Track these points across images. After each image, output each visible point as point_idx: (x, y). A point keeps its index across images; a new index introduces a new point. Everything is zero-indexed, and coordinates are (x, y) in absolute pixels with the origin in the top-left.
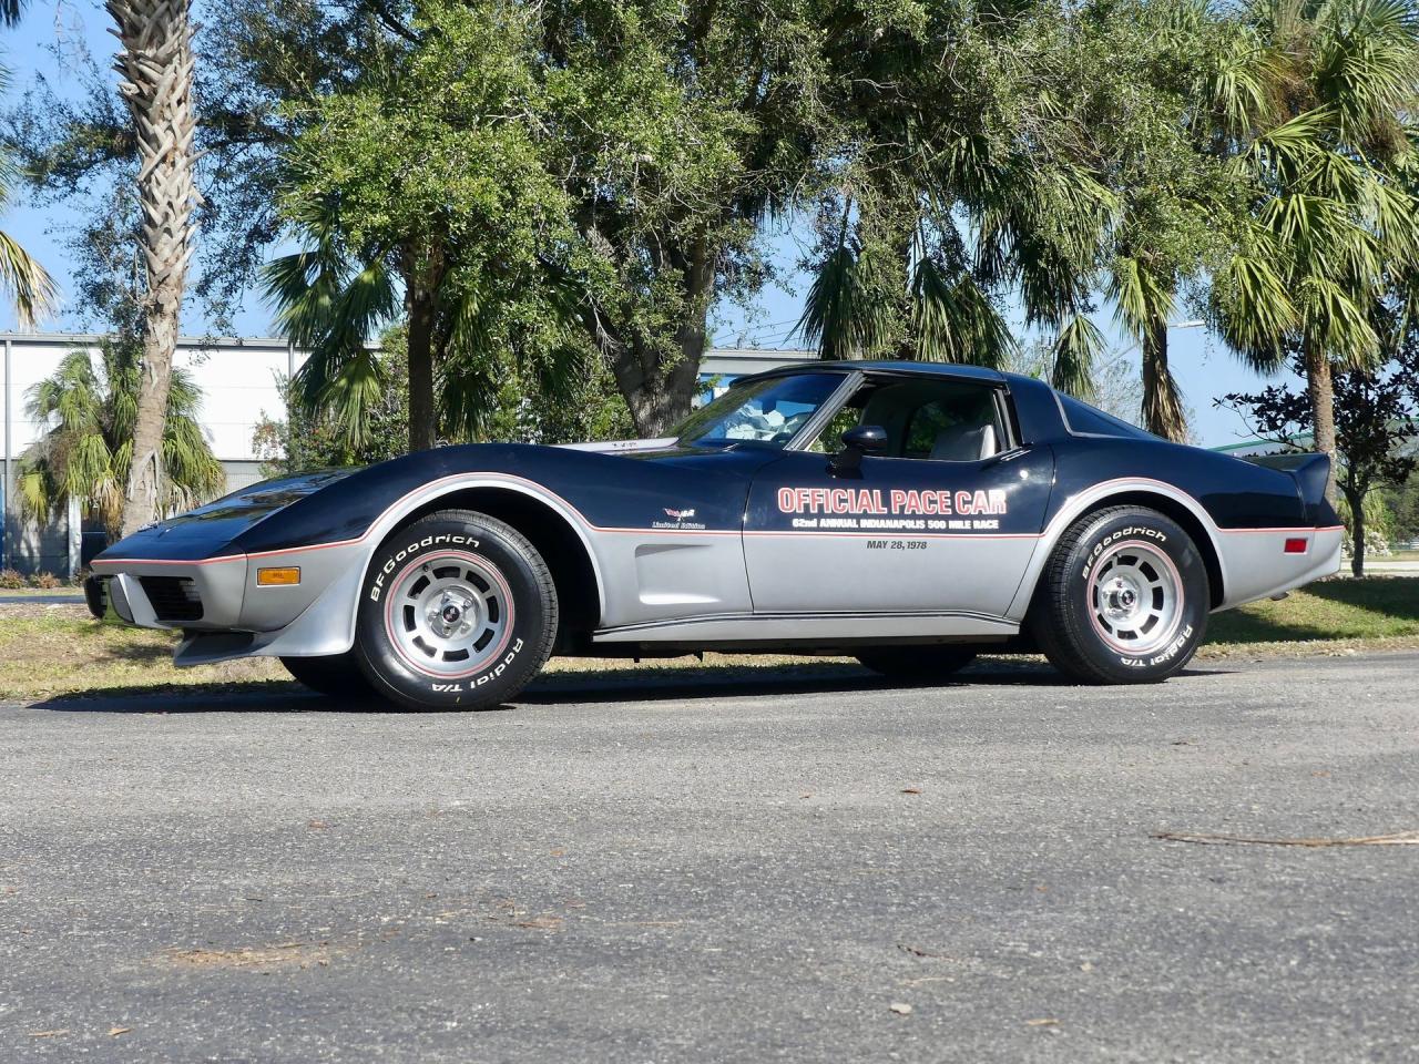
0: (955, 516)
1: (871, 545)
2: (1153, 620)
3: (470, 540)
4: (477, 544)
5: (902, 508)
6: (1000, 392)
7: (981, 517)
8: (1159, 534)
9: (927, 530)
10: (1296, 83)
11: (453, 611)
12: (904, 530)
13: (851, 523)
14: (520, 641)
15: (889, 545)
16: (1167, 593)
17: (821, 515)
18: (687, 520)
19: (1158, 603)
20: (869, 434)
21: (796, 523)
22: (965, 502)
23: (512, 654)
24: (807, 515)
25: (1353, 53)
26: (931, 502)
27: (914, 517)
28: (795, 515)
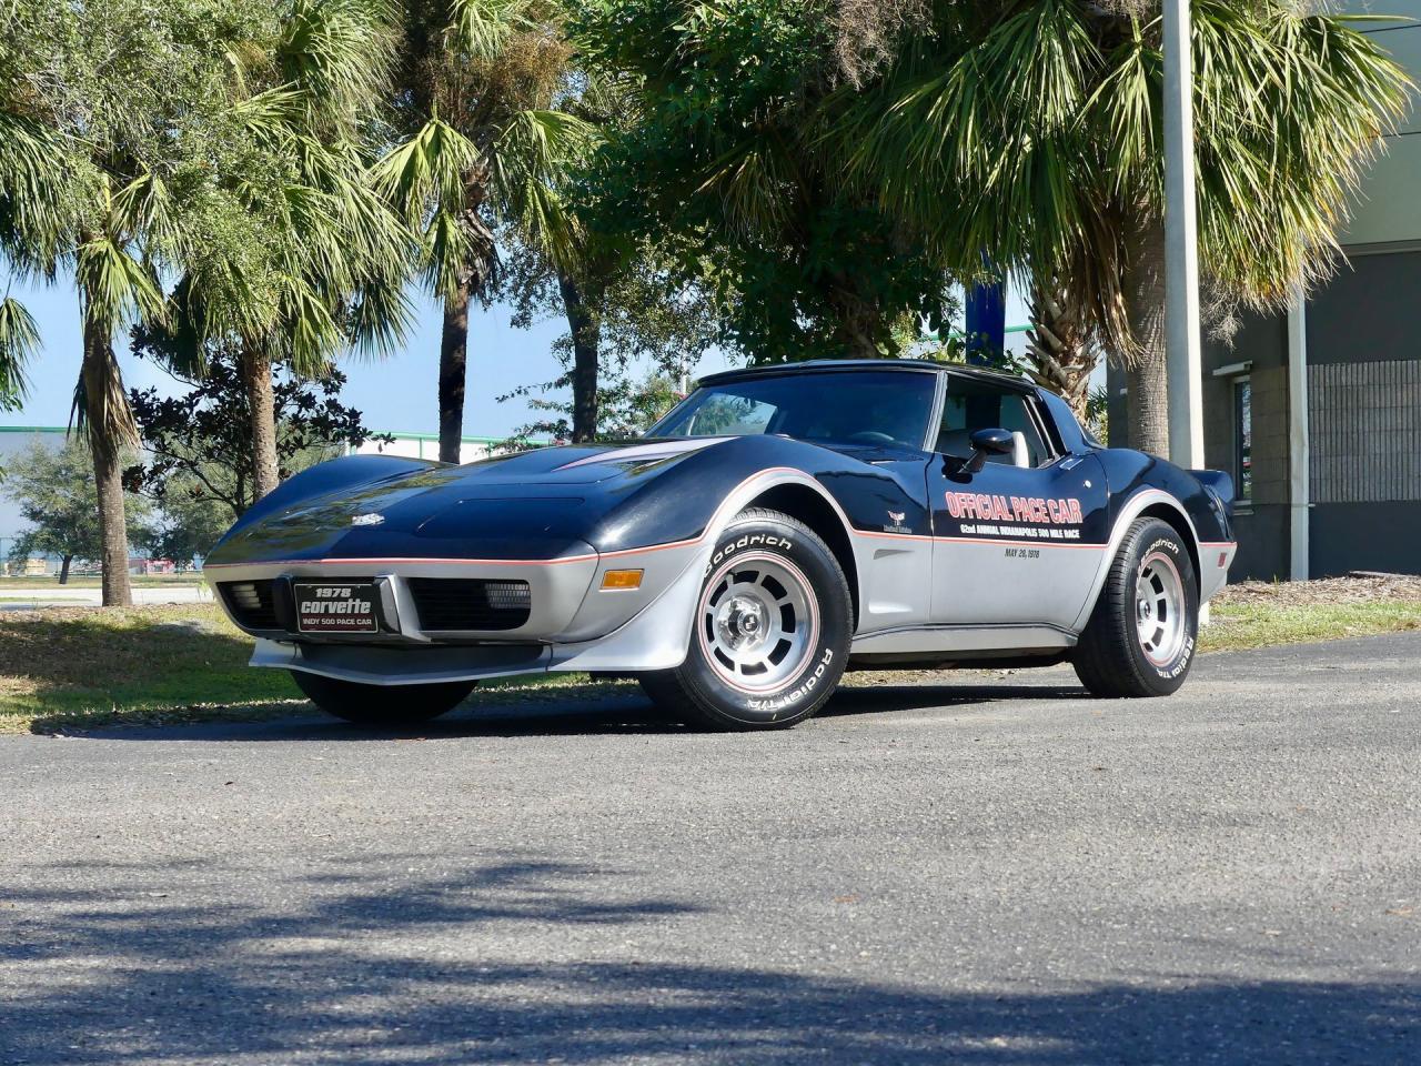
0: (1051, 526)
1: (1009, 553)
2: (1159, 632)
3: (783, 541)
4: (790, 545)
5: (1021, 514)
6: (1031, 399)
7: (1067, 526)
8: (1175, 547)
9: (1039, 539)
10: (260, 54)
11: (752, 619)
12: (1025, 538)
13: (993, 530)
14: (829, 652)
15: (1018, 553)
16: (1169, 606)
17: (976, 522)
18: (903, 523)
19: (1162, 616)
20: (994, 439)
21: (964, 529)
22: (1057, 511)
23: (822, 666)
24: (969, 522)
25: (320, 29)
26: (1037, 510)
27: (1029, 525)
28: (960, 521)
